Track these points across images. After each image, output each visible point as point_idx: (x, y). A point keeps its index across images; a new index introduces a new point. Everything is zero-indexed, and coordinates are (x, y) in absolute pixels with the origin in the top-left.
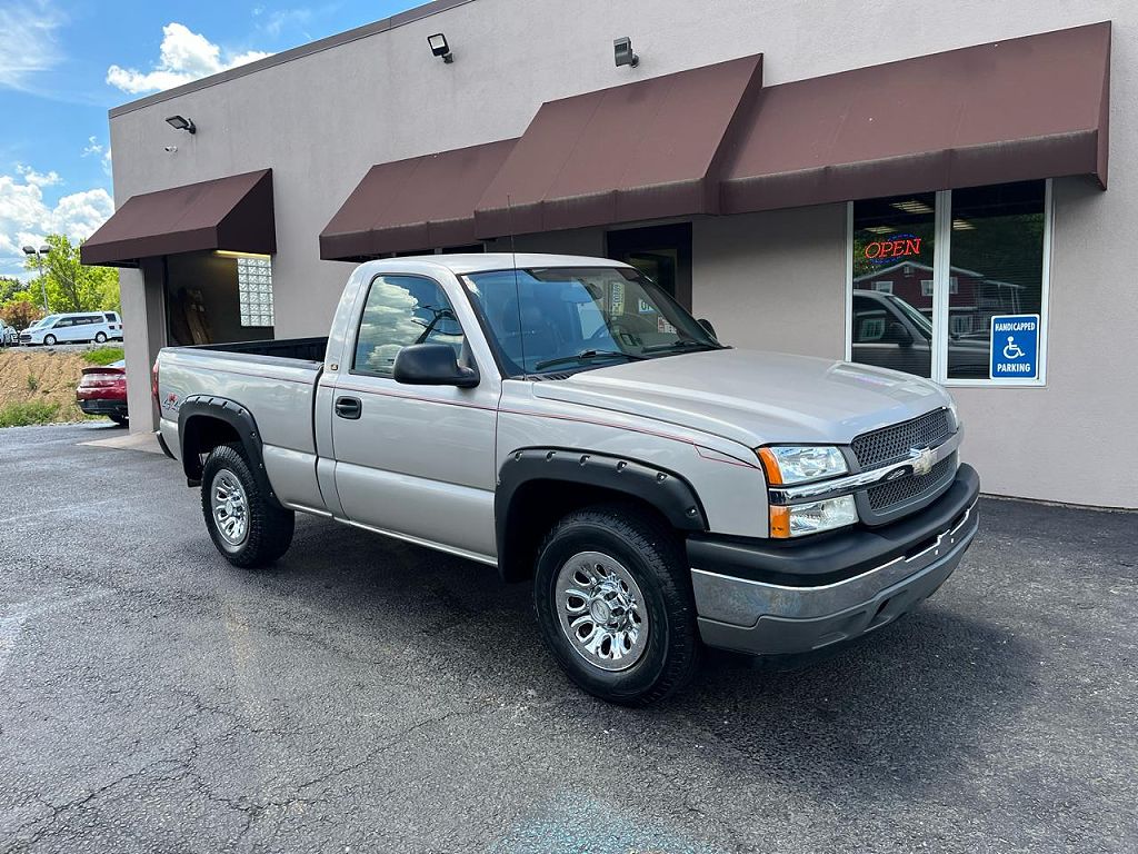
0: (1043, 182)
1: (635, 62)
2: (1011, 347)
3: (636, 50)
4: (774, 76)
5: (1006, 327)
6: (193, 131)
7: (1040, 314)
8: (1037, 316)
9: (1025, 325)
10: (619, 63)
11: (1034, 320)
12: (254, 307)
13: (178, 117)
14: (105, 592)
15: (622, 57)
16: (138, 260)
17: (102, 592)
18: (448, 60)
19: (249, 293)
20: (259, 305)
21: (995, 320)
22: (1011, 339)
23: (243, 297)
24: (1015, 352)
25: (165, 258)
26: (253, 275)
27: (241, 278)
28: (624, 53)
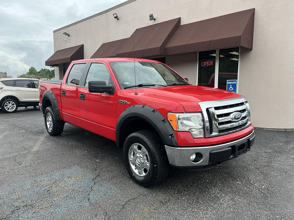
1: (155, 20)
2: (231, 88)
3: (154, 17)
4: (183, 22)
5: (230, 83)
6: (69, 36)
7: (237, 80)
8: (236, 80)
9: (234, 82)
13: (65, 33)
15: (151, 19)
18: (118, 19)
21: (228, 81)
22: (231, 86)
24: (232, 89)
25: (64, 64)
28: (152, 17)
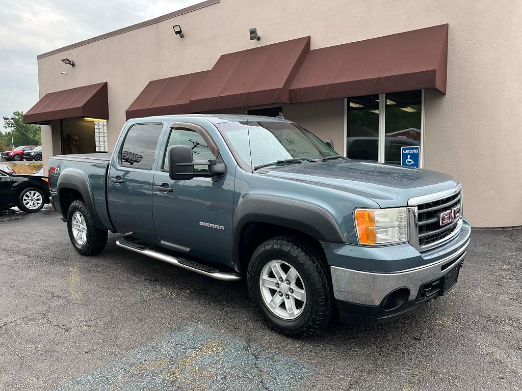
0: (421, 91)
1: (259, 39)
3: (259, 33)
4: (316, 45)
5: (407, 151)
6: (73, 65)
8: (419, 147)
9: (415, 151)
10: (252, 39)
11: (417, 148)
12: (102, 143)
13: (67, 59)
14: (22, 257)
15: (253, 37)
16: (49, 121)
17: (21, 257)
18: (182, 36)
19: (99, 137)
20: (104, 142)
21: (403, 148)
22: (409, 156)
23: (97, 139)
24: (410, 162)
25: (61, 120)
26: (101, 129)
27: (96, 130)
28: (254, 34)
